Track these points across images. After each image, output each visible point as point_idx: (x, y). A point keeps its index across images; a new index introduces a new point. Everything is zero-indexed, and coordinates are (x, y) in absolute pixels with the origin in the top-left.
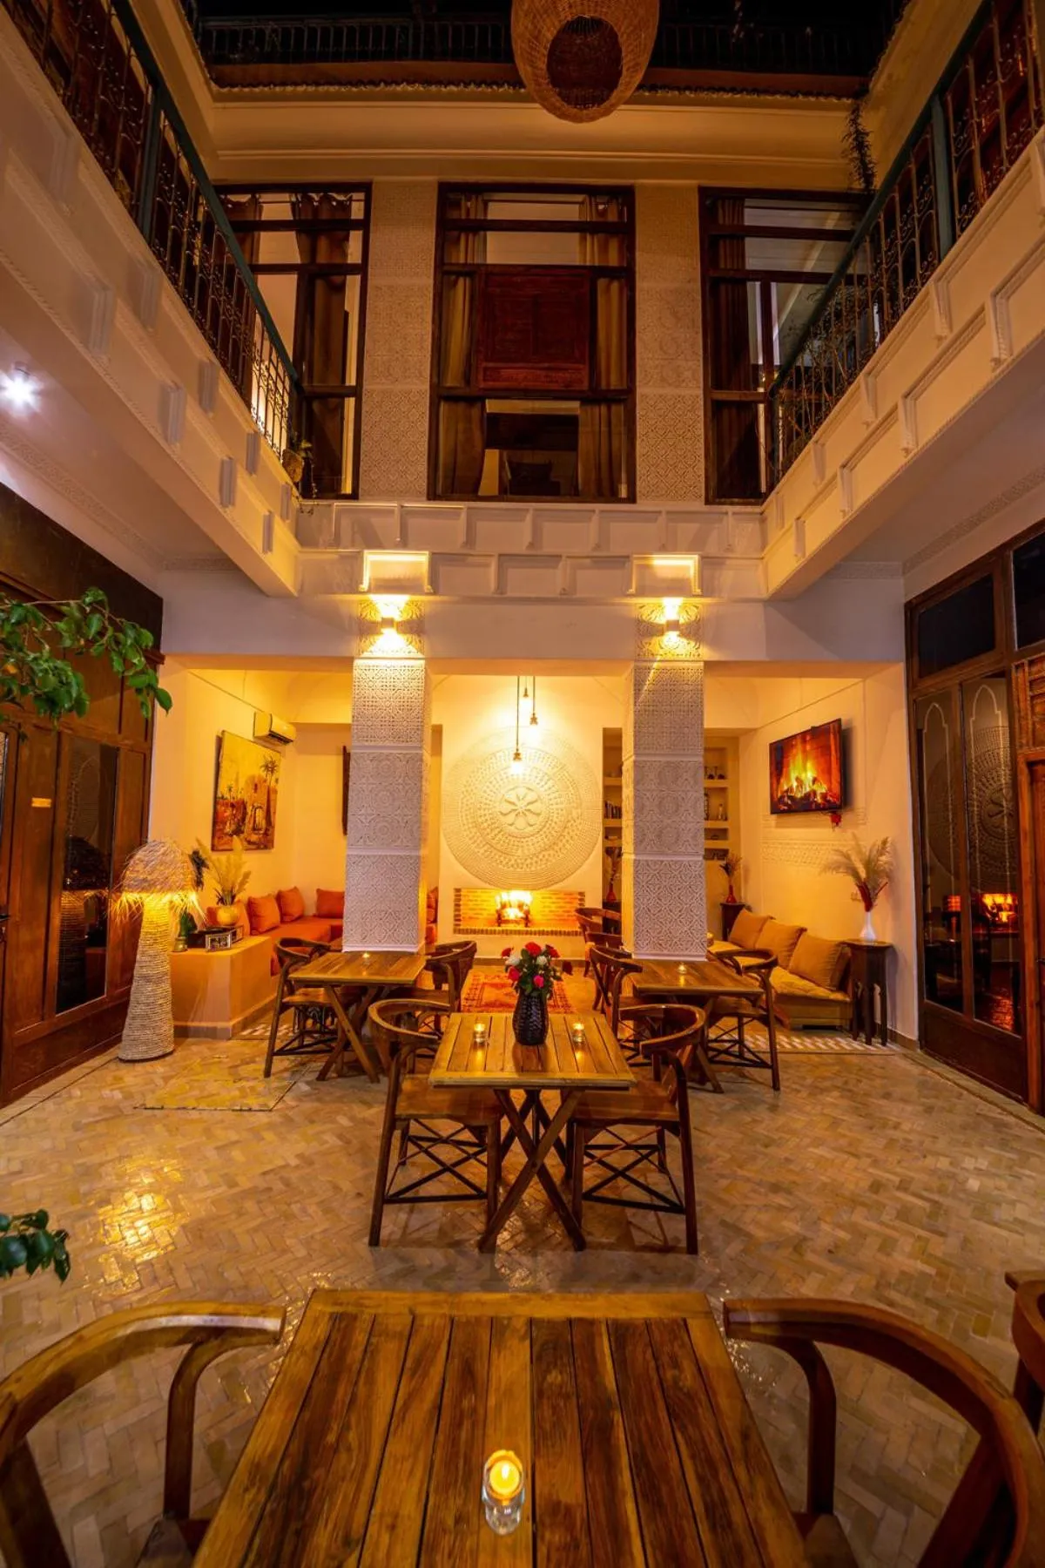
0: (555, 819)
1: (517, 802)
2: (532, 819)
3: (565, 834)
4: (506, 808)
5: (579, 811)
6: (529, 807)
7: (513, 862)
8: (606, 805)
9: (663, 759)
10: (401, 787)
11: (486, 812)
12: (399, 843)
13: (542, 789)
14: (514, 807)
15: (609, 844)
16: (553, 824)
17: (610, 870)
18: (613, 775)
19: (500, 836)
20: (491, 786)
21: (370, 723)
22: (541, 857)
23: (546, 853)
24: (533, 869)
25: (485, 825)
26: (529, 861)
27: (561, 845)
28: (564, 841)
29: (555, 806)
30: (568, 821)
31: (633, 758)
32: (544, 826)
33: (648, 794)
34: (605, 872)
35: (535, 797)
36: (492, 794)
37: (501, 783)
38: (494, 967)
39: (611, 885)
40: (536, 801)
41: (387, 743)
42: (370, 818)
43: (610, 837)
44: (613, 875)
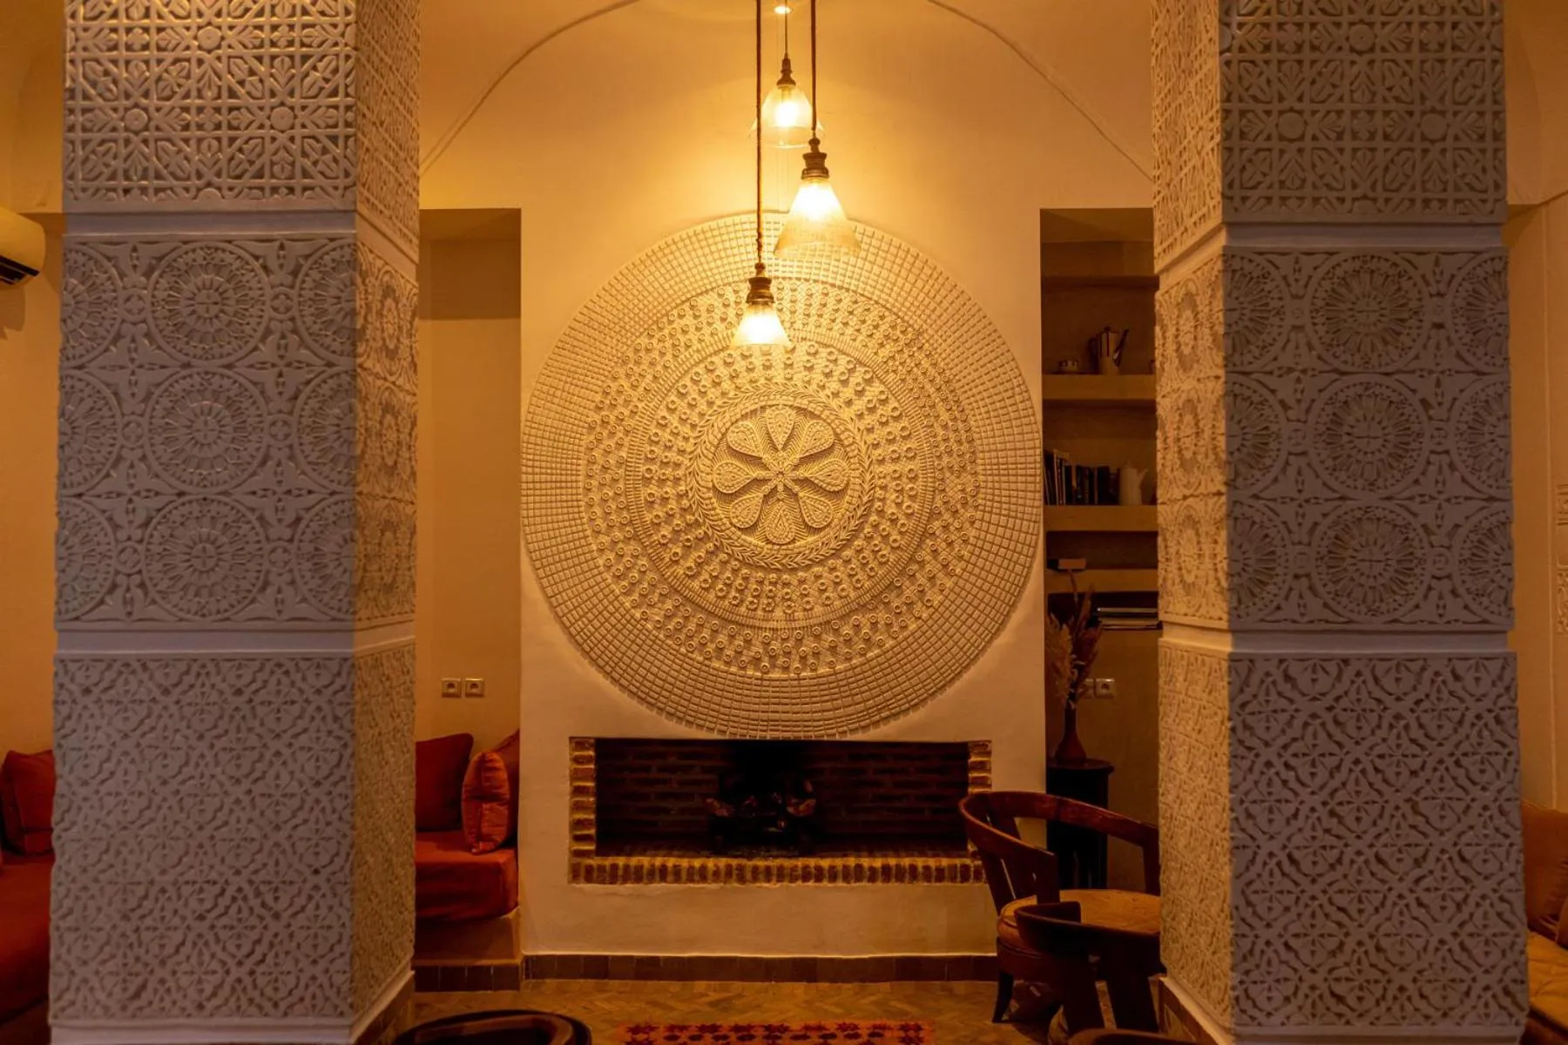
0: (891, 509)
1: (767, 457)
2: (815, 508)
3: (925, 554)
4: (736, 474)
5: (967, 478)
6: (802, 473)
7: (757, 648)
8: (1048, 459)
9: (1346, 244)
10: (268, 376)
11: (669, 489)
12: (264, 605)
13: (847, 414)
14: (758, 473)
15: (1063, 586)
16: (885, 525)
17: (1066, 666)
18: (1070, 366)
19: (714, 566)
20: (682, 405)
21: (138, 118)
22: (847, 630)
23: (863, 619)
24: (823, 670)
25: (666, 531)
26: (809, 645)
27: (910, 591)
28: (921, 579)
29: (889, 468)
30: (934, 515)
31: (1221, 240)
32: (855, 534)
33: (1285, 389)
34: (1051, 672)
35: (828, 438)
36: (686, 430)
37: (712, 394)
38: (700, 985)
39: (1070, 716)
40: (830, 450)
41: (212, 200)
42: (143, 506)
43: (1064, 563)
44: (1075, 685)
